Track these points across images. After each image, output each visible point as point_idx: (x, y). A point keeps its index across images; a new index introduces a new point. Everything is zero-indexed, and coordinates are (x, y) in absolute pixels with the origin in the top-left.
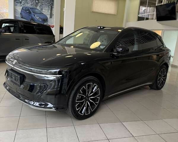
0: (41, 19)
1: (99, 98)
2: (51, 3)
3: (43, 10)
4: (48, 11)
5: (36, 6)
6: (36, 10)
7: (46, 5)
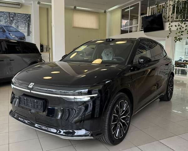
0: (18, 37)
1: (129, 116)
2: (27, 20)
3: (20, 28)
4: (25, 29)
5: (11, 23)
6: (11, 28)
7: (22, 22)
